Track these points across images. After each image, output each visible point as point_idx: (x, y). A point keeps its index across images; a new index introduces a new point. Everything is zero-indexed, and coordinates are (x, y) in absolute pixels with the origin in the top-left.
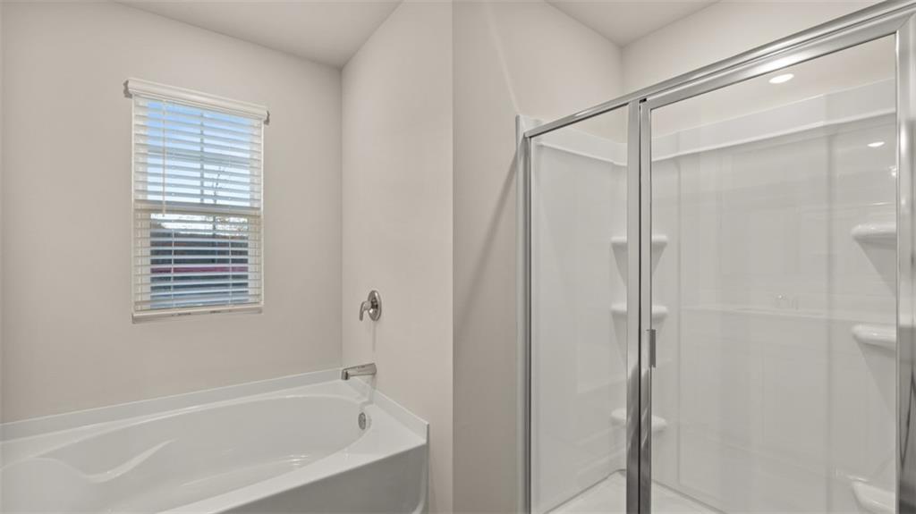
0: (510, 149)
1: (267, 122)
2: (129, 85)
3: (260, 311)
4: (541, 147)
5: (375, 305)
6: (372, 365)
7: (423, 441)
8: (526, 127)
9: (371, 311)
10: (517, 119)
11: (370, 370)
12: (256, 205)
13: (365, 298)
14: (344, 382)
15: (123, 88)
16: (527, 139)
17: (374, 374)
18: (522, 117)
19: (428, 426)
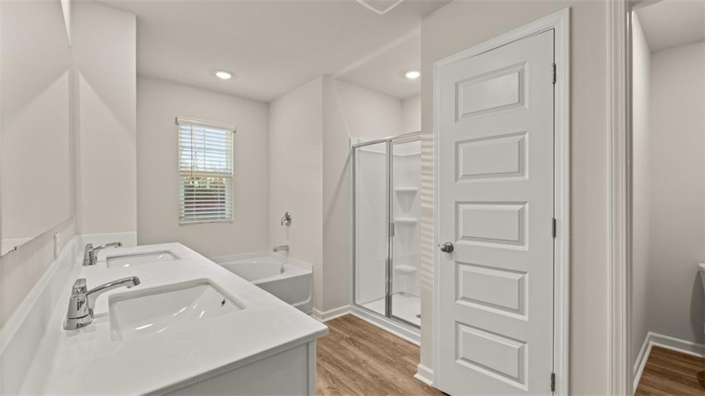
0: (347, 152)
1: (235, 132)
2: (178, 119)
3: (231, 222)
4: (360, 151)
5: (288, 219)
6: (287, 246)
7: (311, 272)
8: (354, 143)
9: (286, 222)
10: (350, 140)
11: (287, 248)
12: (229, 172)
13: (283, 215)
14: (275, 253)
15: (175, 121)
16: (354, 148)
17: (288, 250)
18: (352, 138)
19: (313, 267)
